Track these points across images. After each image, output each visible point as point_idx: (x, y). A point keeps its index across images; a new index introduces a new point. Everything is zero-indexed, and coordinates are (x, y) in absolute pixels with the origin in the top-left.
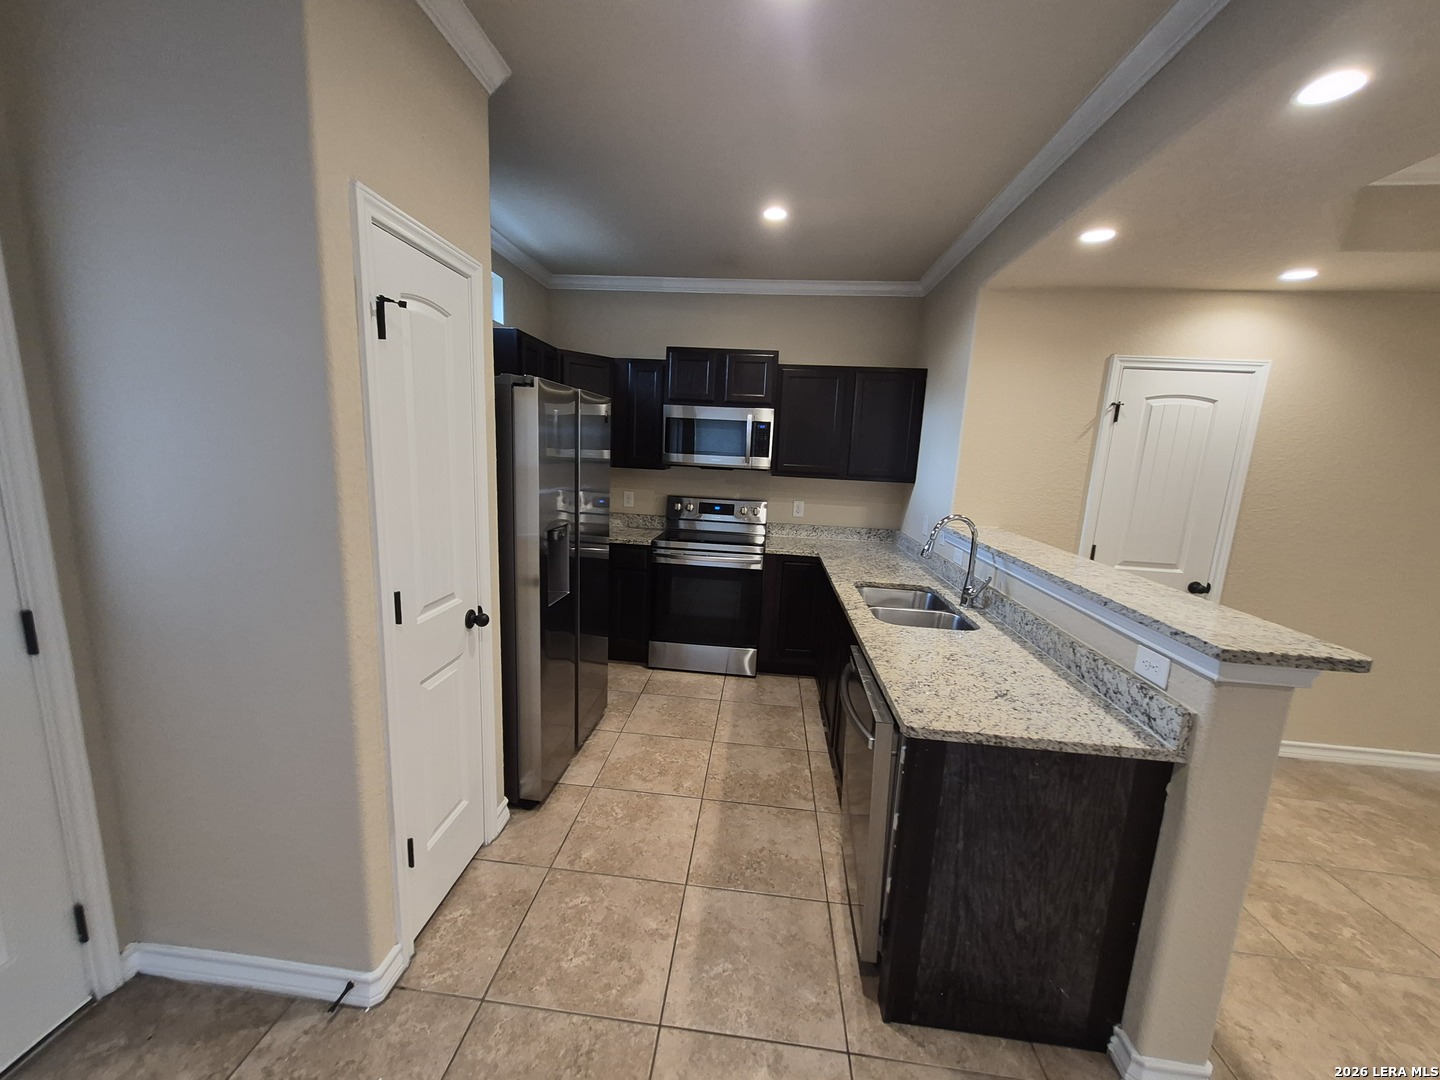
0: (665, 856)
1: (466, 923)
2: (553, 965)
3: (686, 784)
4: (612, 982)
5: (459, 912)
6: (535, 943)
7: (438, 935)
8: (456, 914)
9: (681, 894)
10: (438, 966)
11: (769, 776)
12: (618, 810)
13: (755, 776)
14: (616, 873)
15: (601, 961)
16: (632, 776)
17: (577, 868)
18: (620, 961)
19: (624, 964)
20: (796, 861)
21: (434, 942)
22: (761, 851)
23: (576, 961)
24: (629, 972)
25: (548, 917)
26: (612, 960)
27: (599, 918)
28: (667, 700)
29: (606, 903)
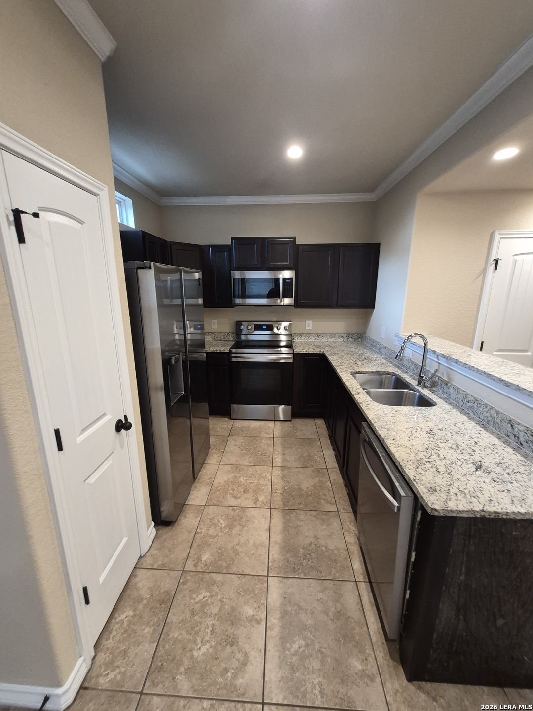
0: (253, 555)
1: (130, 622)
2: (188, 655)
3: (260, 499)
4: (228, 666)
5: (126, 615)
6: (175, 637)
7: (111, 636)
8: (123, 616)
9: (265, 585)
10: (110, 665)
11: (308, 488)
12: (222, 522)
13: (300, 489)
14: (224, 571)
15: (219, 648)
16: (228, 496)
17: (199, 569)
18: (232, 646)
19: (235, 648)
20: (332, 550)
21: (109, 643)
22: (311, 544)
23: (204, 649)
24: (239, 655)
25: (183, 612)
26: (226, 645)
27: (215, 610)
28: (244, 439)
29: (219, 597)
